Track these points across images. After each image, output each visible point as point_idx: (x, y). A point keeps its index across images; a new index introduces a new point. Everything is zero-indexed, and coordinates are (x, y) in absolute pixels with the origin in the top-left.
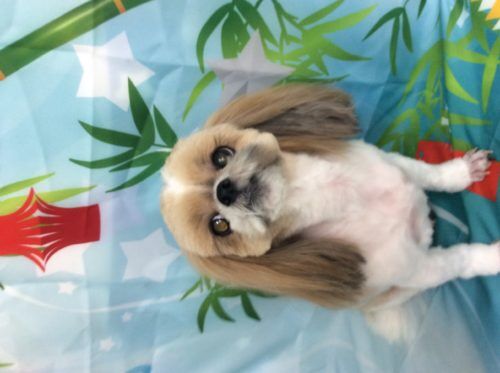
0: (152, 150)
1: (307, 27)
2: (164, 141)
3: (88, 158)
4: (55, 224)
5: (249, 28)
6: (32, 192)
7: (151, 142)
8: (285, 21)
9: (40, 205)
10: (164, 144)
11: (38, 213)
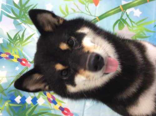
1: (138, 24)
5: (124, 24)
8: (132, 23)
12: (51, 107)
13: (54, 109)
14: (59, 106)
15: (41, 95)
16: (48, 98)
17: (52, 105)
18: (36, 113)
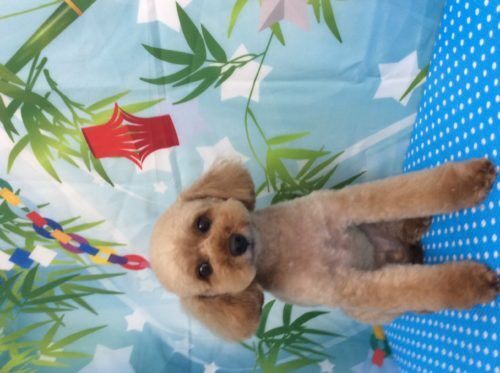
0: (206, 65)
2: (214, 56)
3: (154, 76)
4: (142, 132)
6: (116, 106)
7: (203, 58)
9: (125, 116)
10: (213, 59)
11: (125, 123)
12: (82, 261)
13: (96, 266)
14: (107, 256)
15: (35, 242)
16: (62, 244)
17: (84, 256)
18: (45, 283)
